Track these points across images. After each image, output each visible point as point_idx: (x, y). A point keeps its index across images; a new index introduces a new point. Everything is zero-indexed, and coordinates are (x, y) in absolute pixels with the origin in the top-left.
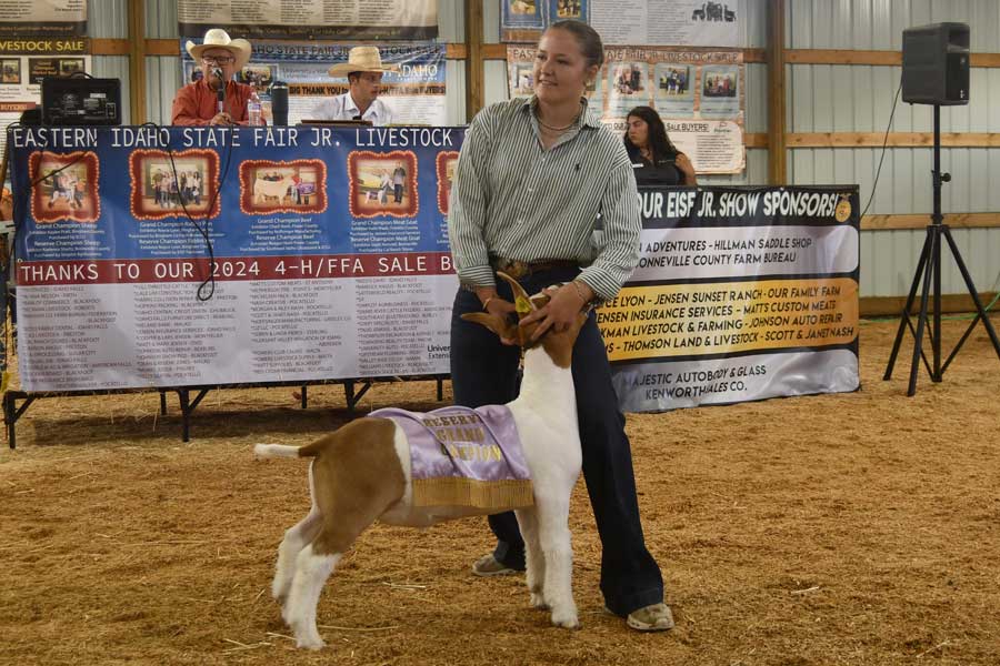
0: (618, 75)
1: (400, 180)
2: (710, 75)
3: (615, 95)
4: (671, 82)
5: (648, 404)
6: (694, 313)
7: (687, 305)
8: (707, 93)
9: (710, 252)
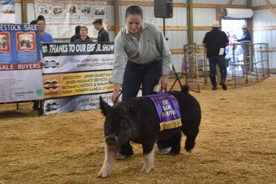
0: (69, 8)
1: (4, 41)
2: (97, 9)
3: (68, 14)
4: (85, 10)
5: (83, 108)
6: (96, 80)
7: (94, 78)
8: (96, 14)
9: (100, 62)
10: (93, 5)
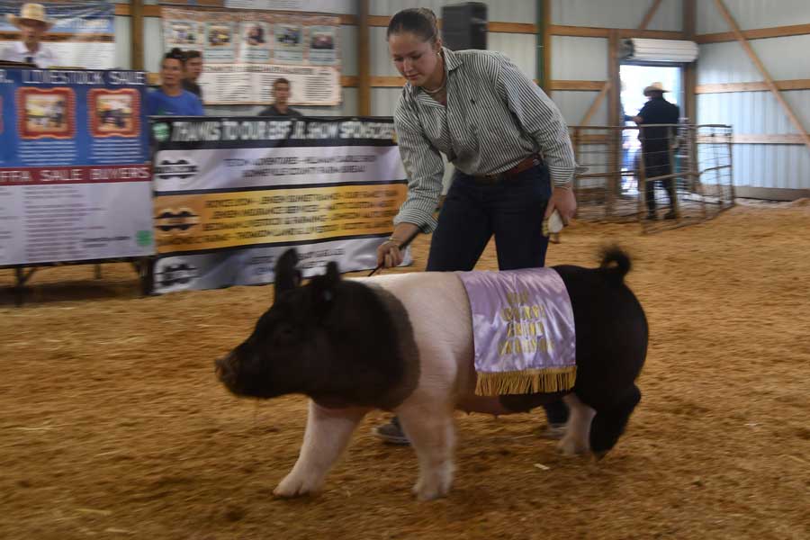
0: (247, 31)
1: (60, 110)
2: (316, 33)
3: (244, 47)
4: (287, 37)
5: (254, 279)
6: (291, 210)
7: (285, 204)
8: (314, 47)
9: (301, 165)
10: (307, 23)
